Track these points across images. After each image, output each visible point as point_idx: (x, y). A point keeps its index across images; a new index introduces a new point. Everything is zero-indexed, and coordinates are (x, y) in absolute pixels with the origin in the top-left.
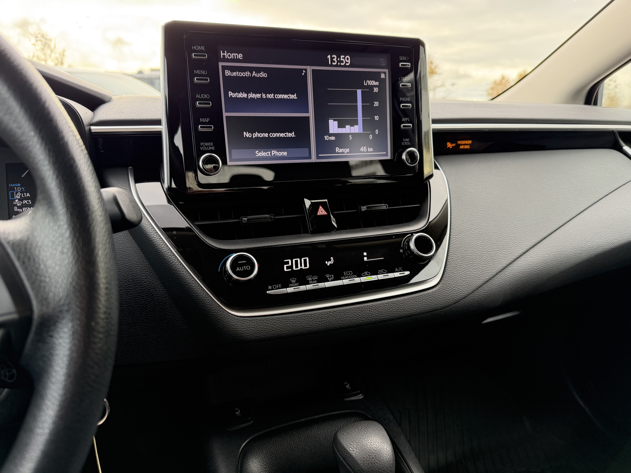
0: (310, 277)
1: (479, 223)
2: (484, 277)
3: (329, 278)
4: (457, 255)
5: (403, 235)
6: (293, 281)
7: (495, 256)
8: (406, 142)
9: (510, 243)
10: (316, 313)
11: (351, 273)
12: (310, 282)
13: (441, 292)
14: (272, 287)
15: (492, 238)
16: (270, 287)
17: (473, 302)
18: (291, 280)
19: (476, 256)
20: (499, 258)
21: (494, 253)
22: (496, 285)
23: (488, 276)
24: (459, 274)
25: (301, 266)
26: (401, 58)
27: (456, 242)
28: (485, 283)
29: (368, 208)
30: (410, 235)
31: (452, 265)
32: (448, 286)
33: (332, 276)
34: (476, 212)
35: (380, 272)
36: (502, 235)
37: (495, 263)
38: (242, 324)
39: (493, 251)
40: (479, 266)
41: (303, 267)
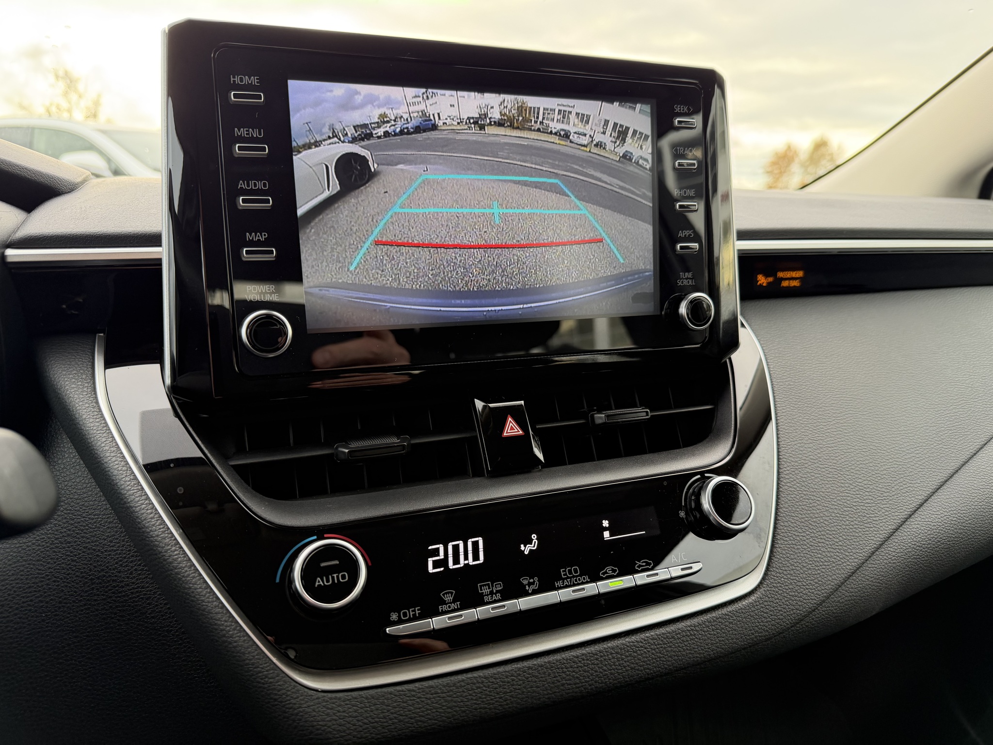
0: (485, 585)
1: (832, 445)
2: (849, 563)
3: (529, 587)
4: (795, 518)
5: (682, 478)
6: (448, 598)
7: (868, 516)
8: (687, 279)
9: (893, 485)
10: (499, 673)
11: (576, 571)
12: (486, 599)
13: (766, 603)
14: (399, 616)
15: (860, 477)
16: (394, 617)
17: (827, 617)
18: (444, 595)
19: (831, 518)
20: (875, 519)
21: (864, 508)
22: (872, 577)
23: (857, 560)
24: (800, 561)
25: (466, 558)
26: (678, 109)
27: (790, 489)
28: (850, 576)
29: (608, 416)
30: (699, 476)
31: (786, 541)
32: (781, 588)
33: (534, 581)
34: (824, 421)
35: (639, 567)
36: (877, 468)
37: (867, 531)
38: (328, 708)
39: (863, 504)
40: (838, 540)
41: (471, 561)
